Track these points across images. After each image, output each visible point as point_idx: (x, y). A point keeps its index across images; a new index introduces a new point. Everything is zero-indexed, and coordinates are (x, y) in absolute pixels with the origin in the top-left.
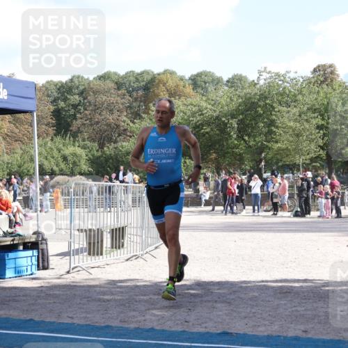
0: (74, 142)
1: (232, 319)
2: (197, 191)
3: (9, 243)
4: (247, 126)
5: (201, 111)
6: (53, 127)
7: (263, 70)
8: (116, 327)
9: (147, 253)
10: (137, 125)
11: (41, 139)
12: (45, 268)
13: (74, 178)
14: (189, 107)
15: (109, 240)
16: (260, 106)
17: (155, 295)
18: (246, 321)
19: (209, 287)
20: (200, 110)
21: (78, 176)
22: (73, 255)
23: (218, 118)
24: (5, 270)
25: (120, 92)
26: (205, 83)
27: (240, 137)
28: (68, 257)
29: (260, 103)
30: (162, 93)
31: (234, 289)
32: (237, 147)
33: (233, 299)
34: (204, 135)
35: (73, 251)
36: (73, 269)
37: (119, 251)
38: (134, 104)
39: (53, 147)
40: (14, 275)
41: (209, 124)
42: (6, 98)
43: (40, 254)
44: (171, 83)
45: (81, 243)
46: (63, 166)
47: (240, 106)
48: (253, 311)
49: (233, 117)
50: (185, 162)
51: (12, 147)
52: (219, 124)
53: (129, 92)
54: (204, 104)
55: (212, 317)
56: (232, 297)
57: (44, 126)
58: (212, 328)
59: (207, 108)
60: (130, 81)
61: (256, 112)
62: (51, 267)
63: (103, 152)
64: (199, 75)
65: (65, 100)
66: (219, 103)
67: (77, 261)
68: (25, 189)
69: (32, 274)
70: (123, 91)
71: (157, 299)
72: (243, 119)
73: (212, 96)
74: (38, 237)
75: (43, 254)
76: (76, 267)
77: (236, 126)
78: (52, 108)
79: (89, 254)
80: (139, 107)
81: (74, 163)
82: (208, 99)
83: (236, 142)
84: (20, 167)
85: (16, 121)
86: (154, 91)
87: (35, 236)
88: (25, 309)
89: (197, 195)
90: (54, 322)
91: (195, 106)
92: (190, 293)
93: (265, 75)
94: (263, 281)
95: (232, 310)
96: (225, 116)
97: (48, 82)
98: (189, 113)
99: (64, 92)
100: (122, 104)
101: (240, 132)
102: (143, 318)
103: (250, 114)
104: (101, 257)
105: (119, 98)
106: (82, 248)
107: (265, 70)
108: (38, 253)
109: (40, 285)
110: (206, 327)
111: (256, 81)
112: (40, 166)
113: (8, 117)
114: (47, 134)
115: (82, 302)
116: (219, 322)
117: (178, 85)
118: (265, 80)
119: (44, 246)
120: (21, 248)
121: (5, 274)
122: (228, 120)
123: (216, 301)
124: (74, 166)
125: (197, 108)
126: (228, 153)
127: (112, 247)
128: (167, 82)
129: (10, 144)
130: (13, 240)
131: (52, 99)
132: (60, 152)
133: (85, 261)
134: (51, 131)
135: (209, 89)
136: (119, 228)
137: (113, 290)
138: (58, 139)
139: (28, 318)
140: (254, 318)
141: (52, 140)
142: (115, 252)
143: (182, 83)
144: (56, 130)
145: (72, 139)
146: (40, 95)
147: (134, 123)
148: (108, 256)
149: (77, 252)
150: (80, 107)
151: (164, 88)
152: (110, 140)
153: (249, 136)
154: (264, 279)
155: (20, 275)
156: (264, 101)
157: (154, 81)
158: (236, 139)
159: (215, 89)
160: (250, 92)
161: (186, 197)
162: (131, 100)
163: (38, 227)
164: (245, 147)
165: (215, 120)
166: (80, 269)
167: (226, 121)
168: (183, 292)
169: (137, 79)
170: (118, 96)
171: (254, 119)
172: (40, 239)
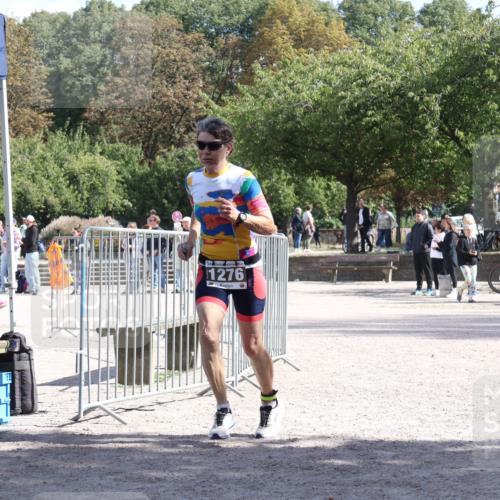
0: (92, 144)
4: (463, 108)
5: (364, 77)
6: (48, 111)
9: (244, 379)
10: (227, 109)
11: (22, 137)
12: (28, 410)
14: (338, 69)
15: (163, 352)
16: (490, 65)
19: (375, 452)
20: (361, 76)
21: (101, 217)
22: (87, 384)
23: (399, 92)
25: (189, 37)
26: (376, 16)
27: (448, 134)
28: (76, 388)
29: (490, 59)
30: (279, 40)
31: (427, 458)
32: (437, 153)
33: (424, 478)
34: (369, 129)
35: (87, 374)
36: (85, 413)
37: (183, 375)
38: (220, 63)
39: (48, 154)
41: (378, 105)
43: (17, 381)
44: (298, 18)
45: (104, 357)
46: (68, 194)
47: (446, 64)
49: (432, 89)
50: (328, 188)
52: (402, 104)
53: (209, 36)
54: (370, 62)
56: (424, 473)
57: (27, 111)
59: (376, 71)
60: (213, 15)
61: (483, 78)
62: (40, 407)
63: (154, 167)
66: (403, 59)
67: (94, 396)
70: (196, 35)
71: (262, 476)
72: (451, 96)
73: (388, 45)
74: (12, 344)
75: (23, 381)
76: (93, 409)
77: (438, 108)
79: (121, 381)
80: (230, 68)
81: (93, 188)
82: (379, 52)
83: (438, 143)
86: (262, 34)
87: (5, 343)
91: (350, 66)
92: (332, 464)
96: (415, 87)
97: (34, 15)
98: (337, 82)
100: (195, 62)
101: (446, 122)
103: (471, 83)
104: (145, 388)
105: (187, 51)
106: (105, 370)
108: (13, 379)
111: (484, 12)
114: (35, 128)
117: (313, 22)
119: (27, 367)
122: (421, 95)
123: (388, 483)
124: (91, 196)
125: (354, 71)
126: (421, 166)
127: (170, 368)
128: (291, 14)
132: (61, 166)
133: (111, 395)
134: (44, 121)
135: (383, 31)
136: (185, 327)
137: (171, 457)
138: (59, 138)
141: (45, 140)
142: (176, 378)
143: (323, 17)
144: (53, 119)
145: (87, 137)
146: (17, 42)
147: (219, 101)
148: (161, 385)
149: (95, 377)
151: (282, 28)
152: (169, 141)
153: (467, 129)
157: (263, 13)
158: (438, 138)
159: (396, 30)
160: (471, 34)
161: (330, 261)
162: (214, 54)
163: (13, 324)
164: (457, 152)
165: (392, 96)
166: (101, 412)
167: (417, 99)
168: (318, 462)
169: (227, 8)
170: (186, 45)
171: (478, 93)
172: (17, 349)
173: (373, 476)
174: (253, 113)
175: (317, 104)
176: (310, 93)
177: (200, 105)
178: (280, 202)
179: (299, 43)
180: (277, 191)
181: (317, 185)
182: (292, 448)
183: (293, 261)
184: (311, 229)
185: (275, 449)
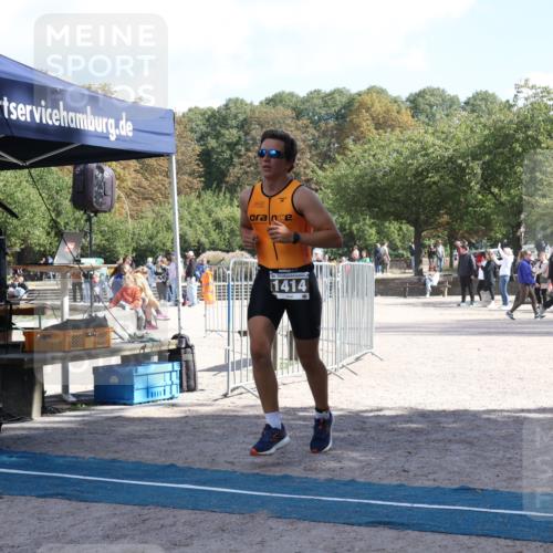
0: (232, 200)
1: (476, 468)
2: (419, 273)
3: (138, 352)
4: (497, 171)
5: (425, 149)
6: (200, 177)
7: (523, 83)
8: (298, 478)
9: (343, 366)
10: (328, 173)
11: (183, 195)
12: (191, 389)
13: (231, 254)
14: (407, 144)
15: (286, 348)
16: (517, 140)
17: (355, 430)
18: (497, 470)
19: (439, 419)
20: (423, 149)
21: (238, 252)
22: (233, 370)
23: (451, 159)
24: (133, 392)
25: (300, 123)
26: (431, 106)
27: (485, 189)
28: (225, 373)
29: (517, 136)
30: (364, 123)
32: (481, 204)
33: (475, 438)
34: (430, 187)
35: (233, 363)
36: (233, 390)
38: (322, 141)
39: (200, 207)
40: (146, 400)
41: (436, 169)
42: (130, 134)
43: (184, 368)
44: (378, 108)
45: (244, 351)
46: (215, 236)
47: (486, 140)
48: (509, 456)
49: (475, 157)
50: (401, 229)
51: (139, 208)
52: (454, 169)
53: (315, 124)
54: (430, 139)
55: (444, 465)
56: (476, 434)
57: (186, 177)
58: (444, 481)
59: (434, 145)
60: (315, 106)
61: (512, 149)
62: (199, 387)
64: (421, 94)
65: (218, 136)
66: (454, 137)
67: (238, 380)
68: (160, 271)
69: (171, 398)
70: (304, 121)
71: (359, 436)
72: (491, 161)
73: (442, 125)
74: (180, 342)
75: (188, 369)
76: (237, 388)
77: (479, 171)
78: (198, 149)
80: (329, 145)
81: (232, 232)
82: (436, 131)
83: (480, 197)
84: (151, 238)
85: (145, 170)
86: (351, 121)
87: (175, 341)
88: (164, 449)
89: (420, 280)
90: (205, 470)
91: (415, 142)
93: (527, 92)
94: (523, 411)
95: (474, 454)
96: (463, 156)
97: (190, 110)
98: (406, 153)
99: (216, 125)
100: (304, 141)
101: (485, 180)
102: (339, 465)
103: (502, 153)
105: (299, 132)
106: (245, 360)
107: (526, 85)
108: (181, 367)
109: (183, 415)
110: (434, 480)
111: (511, 102)
112: (182, 237)
113: (133, 163)
114: (191, 188)
115: (246, 440)
116: (454, 472)
117: (389, 111)
118: (526, 99)
119: (189, 357)
120: (156, 358)
121: (133, 398)
122: (467, 162)
123: (450, 441)
124: (231, 237)
125: (418, 146)
126: (467, 213)
127: (291, 359)
128: (373, 105)
129: (136, 203)
130: (143, 348)
131: (198, 135)
132: (210, 215)
134: (197, 183)
135: (438, 117)
137: (292, 422)
138: (208, 196)
139: (168, 463)
140: (509, 468)
141: (199, 197)
142: (295, 366)
143: (395, 107)
144: (204, 182)
145: (228, 195)
146: (180, 128)
147: (321, 168)
148: (285, 371)
149: (239, 365)
150: (239, 147)
151: (367, 116)
153: (500, 186)
154: (525, 408)
155: (154, 399)
156: (525, 133)
157: (352, 105)
158: (479, 193)
159: (447, 115)
160: (503, 118)
161: (402, 282)
162: (317, 134)
163: (180, 328)
164: (494, 203)
165: (447, 163)
166: (243, 390)
167: (464, 165)
168: (400, 426)
169: (326, 102)
170: (297, 129)
171: (508, 160)
172: (183, 346)
173: (439, 436)
174: (346, 176)
175: (392, 169)
176: (387, 161)
177: (308, 171)
178: (366, 240)
179: (378, 126)
180: (363, 232)
181: (393, 227)
182: (378, 416)
183: (378, 282)
184: (387, 259)
185: (368, 417)
